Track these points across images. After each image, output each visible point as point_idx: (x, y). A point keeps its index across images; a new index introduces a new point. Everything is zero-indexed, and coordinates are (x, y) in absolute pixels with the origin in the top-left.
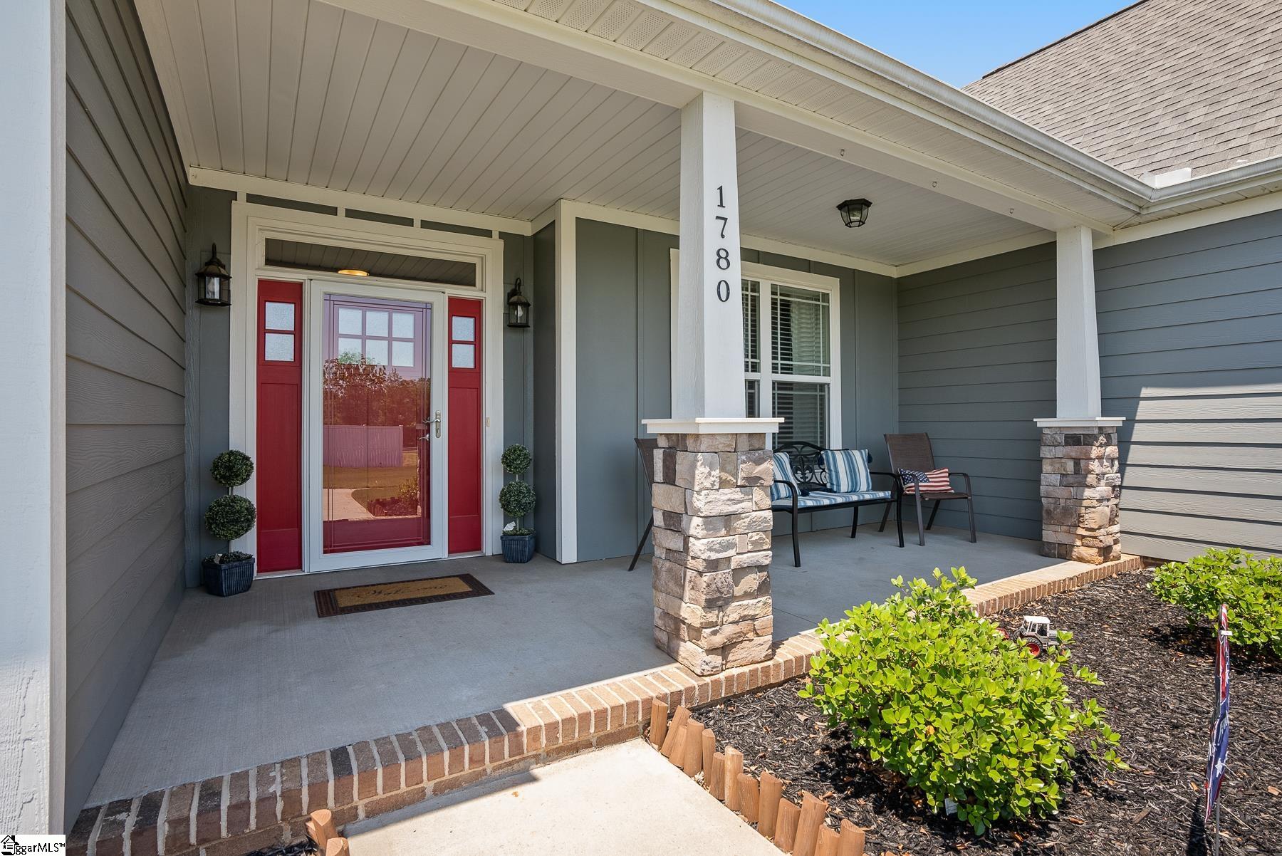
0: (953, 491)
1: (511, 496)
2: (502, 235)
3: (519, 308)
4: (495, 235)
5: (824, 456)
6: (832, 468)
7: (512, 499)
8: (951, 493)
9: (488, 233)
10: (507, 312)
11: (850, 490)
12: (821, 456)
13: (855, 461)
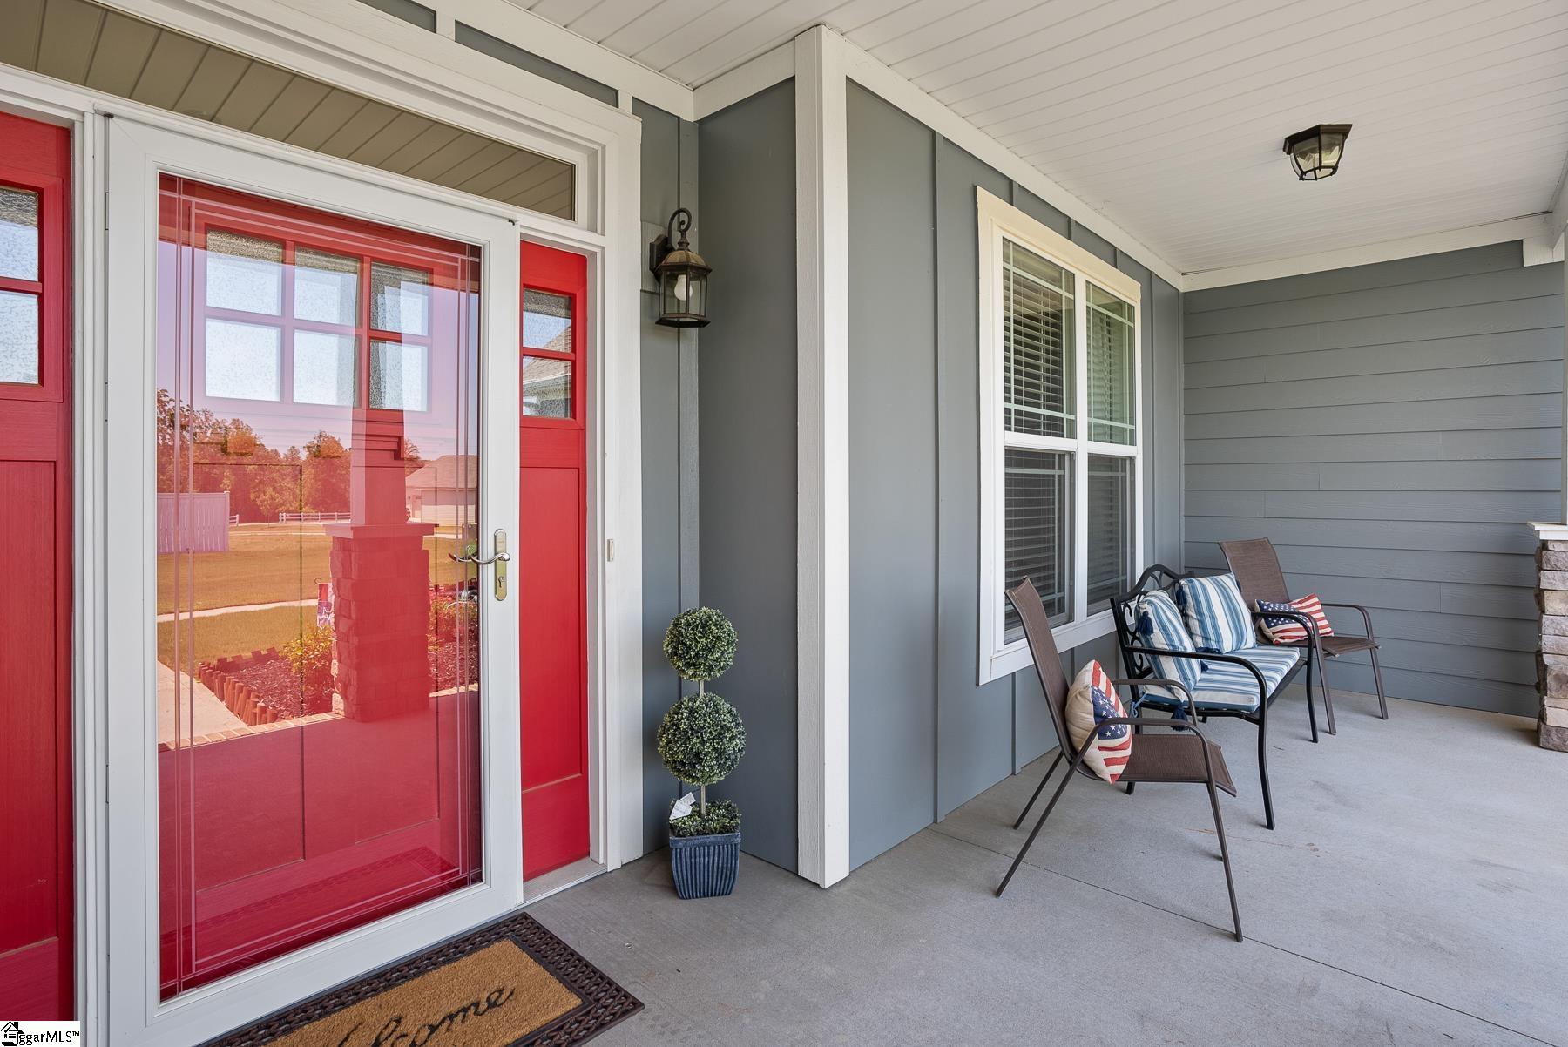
0: (1332, 634)
1: (703, 742)
2: (639, 106)
3: (683, 279)
4: (626, 103)
5: (1186, 589)
6: (1205, 610)
7: (707, 749)
8: (1331, 637)
9: (610, 96)
10: (649, 288)
11: (1234, 648)
12: (1181, 588)
13: (1232, 596)
